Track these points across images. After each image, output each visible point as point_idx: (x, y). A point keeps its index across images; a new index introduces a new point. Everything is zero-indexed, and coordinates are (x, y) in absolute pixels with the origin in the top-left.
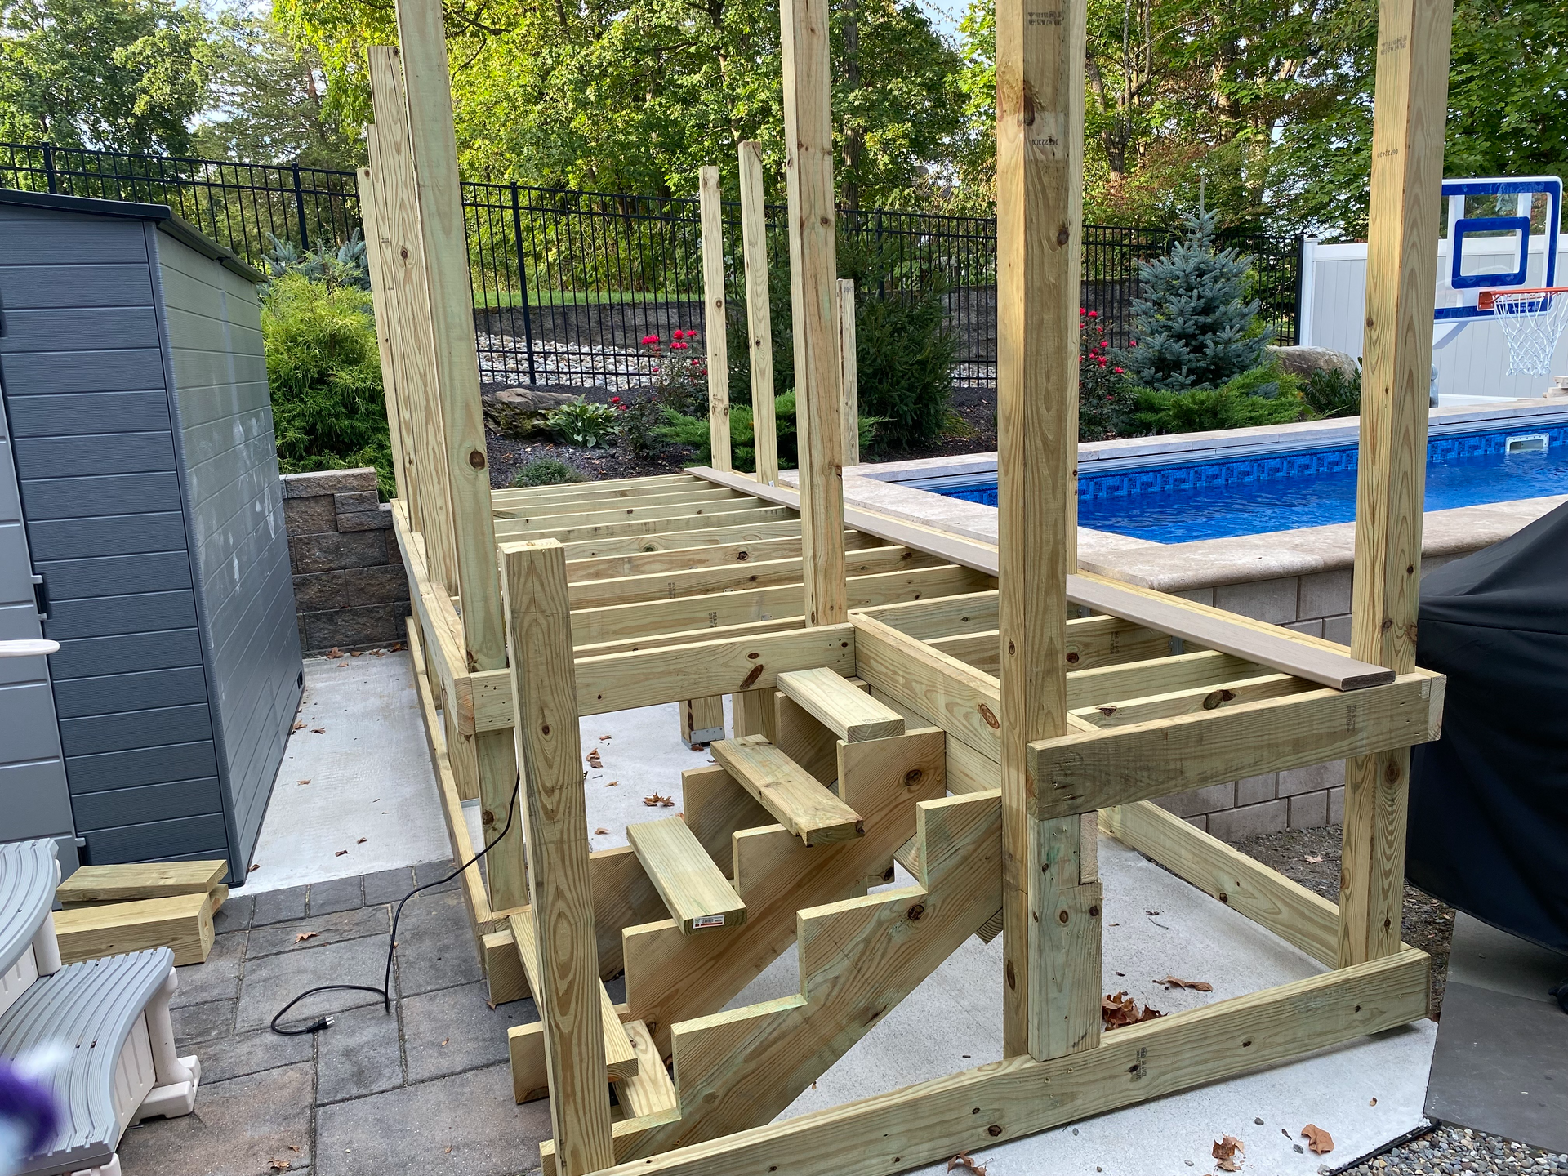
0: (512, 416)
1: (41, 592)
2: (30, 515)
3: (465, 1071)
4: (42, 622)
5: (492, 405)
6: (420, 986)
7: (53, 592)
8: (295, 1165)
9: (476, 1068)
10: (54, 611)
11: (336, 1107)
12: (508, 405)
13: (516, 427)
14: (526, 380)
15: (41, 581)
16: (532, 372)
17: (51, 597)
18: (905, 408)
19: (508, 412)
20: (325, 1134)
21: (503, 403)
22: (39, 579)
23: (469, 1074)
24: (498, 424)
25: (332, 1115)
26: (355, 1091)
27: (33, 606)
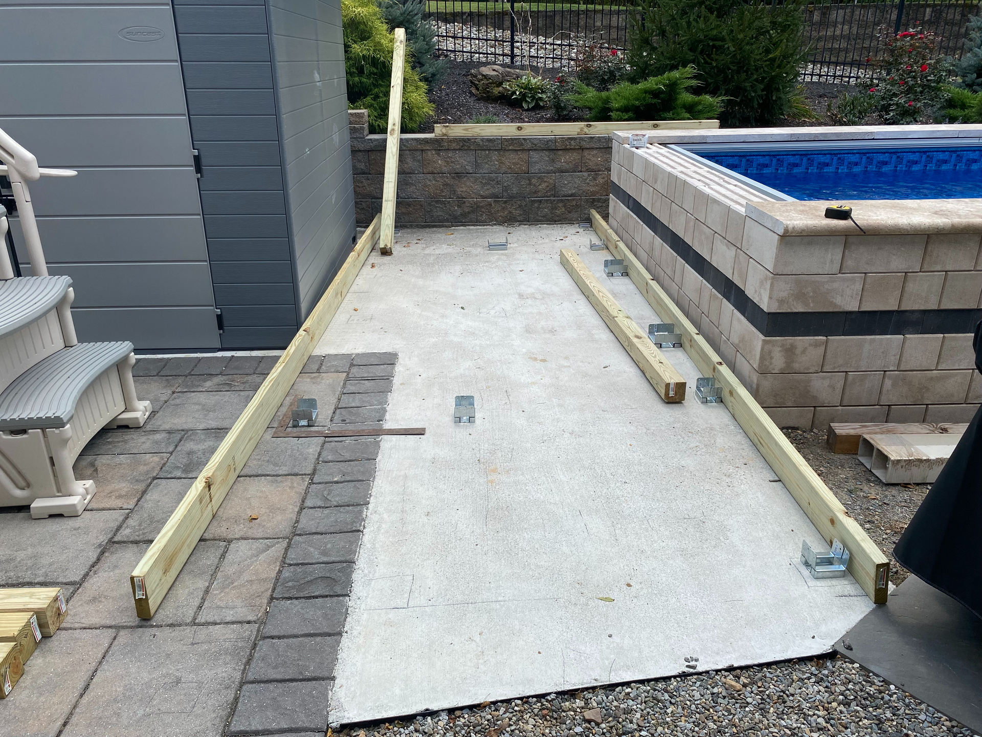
0: (487, 84)
1: (197, 159)
4: (198, 179)
5: (475, 76)
7: (204, 161)
10: (204, 172)
12: (485, 76)
13: (488, 92)
14: (508, 60)
15: (197, 154)
16: (513, 56)
17: (203, 164)
18: (753, 94)
19: (485, 82)
20: (149, 494)
21: (483, 75)
22: (196, 152)
24: (478, 89)
27: (193, 169)
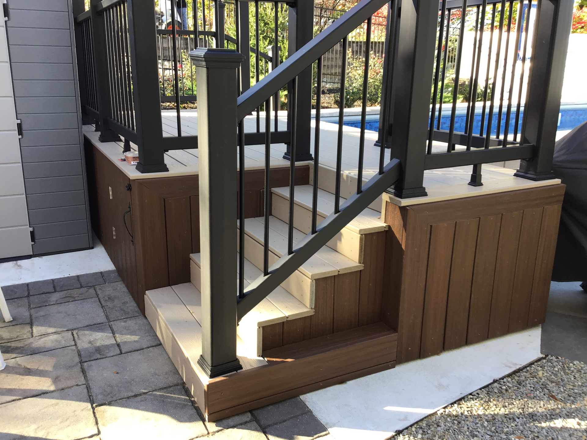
1: (19, 126)
2: (16, 96)
3: (148, 348)
4: (19, 139)
6: (118, 317)
7: (24, 127)
8: (80, 384)
9: (153, 346)
10: (24, 135)
11: (93, 362)
15: (20, 122)
17: (23, 129)
20: (90, 372)
22: (19, 121)
23: (150, 348)
25: (91, 365)
26: (99, 356)
27: (17, 132)
